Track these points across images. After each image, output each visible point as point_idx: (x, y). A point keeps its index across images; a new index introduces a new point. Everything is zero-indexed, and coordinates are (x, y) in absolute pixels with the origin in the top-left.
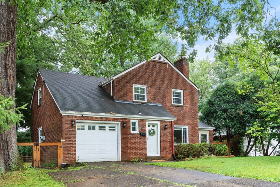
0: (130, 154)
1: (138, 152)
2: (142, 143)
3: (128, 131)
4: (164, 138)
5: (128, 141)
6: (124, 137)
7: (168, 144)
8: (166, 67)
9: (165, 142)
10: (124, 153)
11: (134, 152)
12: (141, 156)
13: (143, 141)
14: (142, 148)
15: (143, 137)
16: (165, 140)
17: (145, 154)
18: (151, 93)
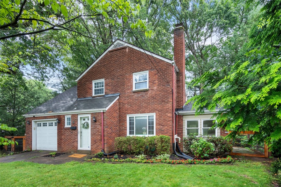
0: (63, 146)
1: (70, 145)
2: (73, 137)
3: (62, 126)
4: (94, 131)
5: (62, 135)
6: (59, 132)
7: (99, 138)
8: (126, 52)
9: (96, 135)
10: (60, 145)
11: (67, 145)
12: (72, 148)
13: (74, 135)
14: (74, 142)
15: (74, 131)
16: (96, 134)
17: (76, 147)
18: (109, 84)
